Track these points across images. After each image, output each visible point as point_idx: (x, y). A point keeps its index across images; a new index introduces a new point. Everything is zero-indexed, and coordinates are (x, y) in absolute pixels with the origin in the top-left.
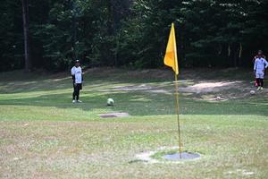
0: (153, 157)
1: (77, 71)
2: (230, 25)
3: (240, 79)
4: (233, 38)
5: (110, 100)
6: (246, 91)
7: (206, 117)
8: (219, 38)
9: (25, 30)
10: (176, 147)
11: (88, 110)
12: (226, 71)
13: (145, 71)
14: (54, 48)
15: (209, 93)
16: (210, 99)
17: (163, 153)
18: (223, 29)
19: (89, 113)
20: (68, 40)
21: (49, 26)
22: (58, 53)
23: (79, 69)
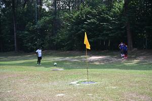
0: (78, 83)
1: (39, 51)
2: (105, 32)
3: (109, 55)
4: (106, 38)
5: (55, 63)
6: (112, 60)
7: (96, 70)
8: (100, 38)
9: (15, 34)
10: (86, 80)
11: (46, 67)
12: (103, 51)
13: (68, 52)
14: (28, 42)
15: (96, 61)
16: (97, 63)
17: (81, 82)
18: (102, 34)
19: (47, 69)
20: (34, 38)
21: (26, 32)
22: (30, 44)
23: (41, 51)
